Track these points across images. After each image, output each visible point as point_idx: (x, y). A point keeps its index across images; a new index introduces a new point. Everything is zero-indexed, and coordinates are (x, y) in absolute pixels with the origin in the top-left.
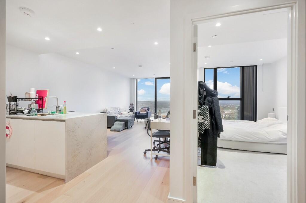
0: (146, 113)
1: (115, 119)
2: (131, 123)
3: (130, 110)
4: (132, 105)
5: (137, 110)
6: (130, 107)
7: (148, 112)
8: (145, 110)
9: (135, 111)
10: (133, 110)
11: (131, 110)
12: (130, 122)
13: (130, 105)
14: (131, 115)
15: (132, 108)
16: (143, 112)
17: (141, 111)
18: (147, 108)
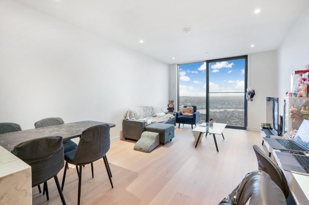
0: (192, 114)
1: (143, 127)
2: (170, 134)
3: (168, 109)
4: (171, 102)
5: (178, 110)
6: (168, 106)
7: (195, 113)
8: (190, 110)
9: (176, 111)
10: (173, 109)
11: (171, 110)
12: (168, 133)
13: (168, 103)
14: (170, 118)
15: (171, 106)
16: (187, 112)
17: (184, 112)
18: (193, 108)
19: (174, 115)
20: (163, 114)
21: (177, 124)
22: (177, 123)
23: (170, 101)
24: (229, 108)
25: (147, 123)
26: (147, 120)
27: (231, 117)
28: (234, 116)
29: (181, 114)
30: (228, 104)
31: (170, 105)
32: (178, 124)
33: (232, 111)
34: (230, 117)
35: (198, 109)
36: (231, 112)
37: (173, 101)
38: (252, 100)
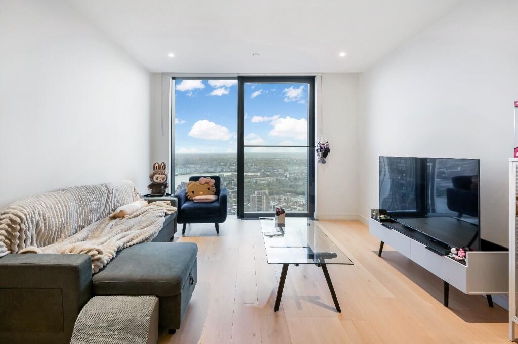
2: (191, 280)
6: (152, 177)
7: (224, 194)
8: (207, 186)
14: (166, 215)
15: (158, 179)
16: (201, 193)
17: (193, 192)
18: (214, 181)
19: (173, 203)
20: (140, 204)
21: (180, 226)
22: (179, 222)
23: (157, 165)
24: (226, 172)
25: (98, 260)
26: (100, 248)
27: (229, 186)
28: (233, 184)
29: (187, 199)
30: (224, 165)
31: (158, 176)
32: (182, 225)
33: (230, 176)
34: (227, 185)
35: (177, 175)
36: (228, 178)
37: (165, 165)
38: (324, 162)
